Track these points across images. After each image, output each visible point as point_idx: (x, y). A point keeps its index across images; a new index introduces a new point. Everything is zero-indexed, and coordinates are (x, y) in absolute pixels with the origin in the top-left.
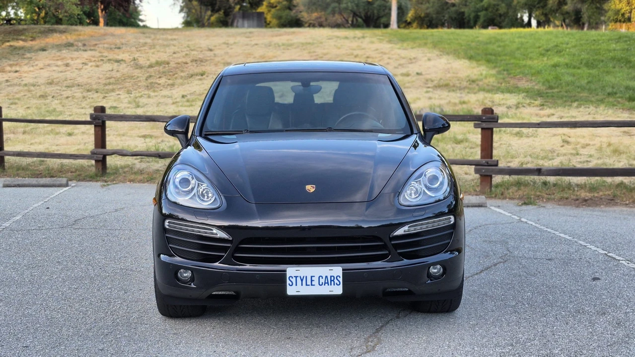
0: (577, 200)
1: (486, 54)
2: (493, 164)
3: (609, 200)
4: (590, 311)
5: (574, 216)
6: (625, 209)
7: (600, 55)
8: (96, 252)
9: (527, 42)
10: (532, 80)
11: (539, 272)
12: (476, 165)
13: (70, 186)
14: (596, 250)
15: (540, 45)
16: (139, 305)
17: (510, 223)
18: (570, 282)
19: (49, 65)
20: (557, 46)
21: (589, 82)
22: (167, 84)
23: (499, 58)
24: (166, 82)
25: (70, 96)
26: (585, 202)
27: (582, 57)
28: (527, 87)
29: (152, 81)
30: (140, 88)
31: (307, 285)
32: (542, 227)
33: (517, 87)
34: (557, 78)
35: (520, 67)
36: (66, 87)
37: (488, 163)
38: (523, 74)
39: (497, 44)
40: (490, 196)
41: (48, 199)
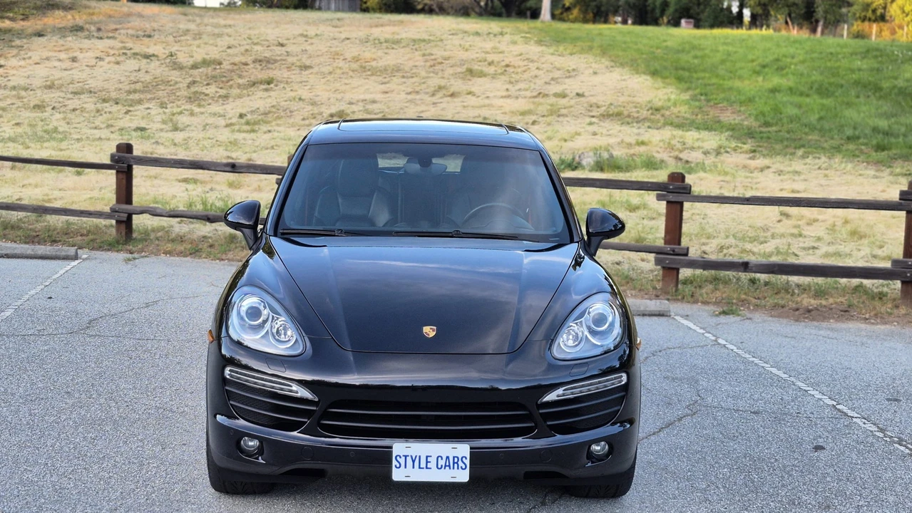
0: (797, 310)
1: (677, 69)
2: (681, 252)
3: (842, 311)
4: (809, 501)
5: (792, 337)
6: (863, 326)
7: (839, 76)
8: (120, 378)
9: (736, 52)
10: (740, 111)
11: (741, 434)
12: (657, 253)
13: (81, 259)
14: (821, 399)
15: (754, 57)
16: (183, 471)
17: (702, 347)
18: (783, 453)
19: (48, 59)
20: (777, 60)
21: (821, 118)
22: (218, 95)
23: (695, 75)
24: (216, 92)
25: (78, 107)
26: (809, 314)
27: (814, 78)
28: (733, 122)
29: (196, 89)
30: (179, 100)
31: (420, 468)
32: (747, 356)
33: (719, 122)
34: (777, 110)
35: (724, 91)
36: (72, 93)
37: (674, 251)
38: (728, 101)
39: (693, 53)
40: (675, 297)
41: (49, 281)
